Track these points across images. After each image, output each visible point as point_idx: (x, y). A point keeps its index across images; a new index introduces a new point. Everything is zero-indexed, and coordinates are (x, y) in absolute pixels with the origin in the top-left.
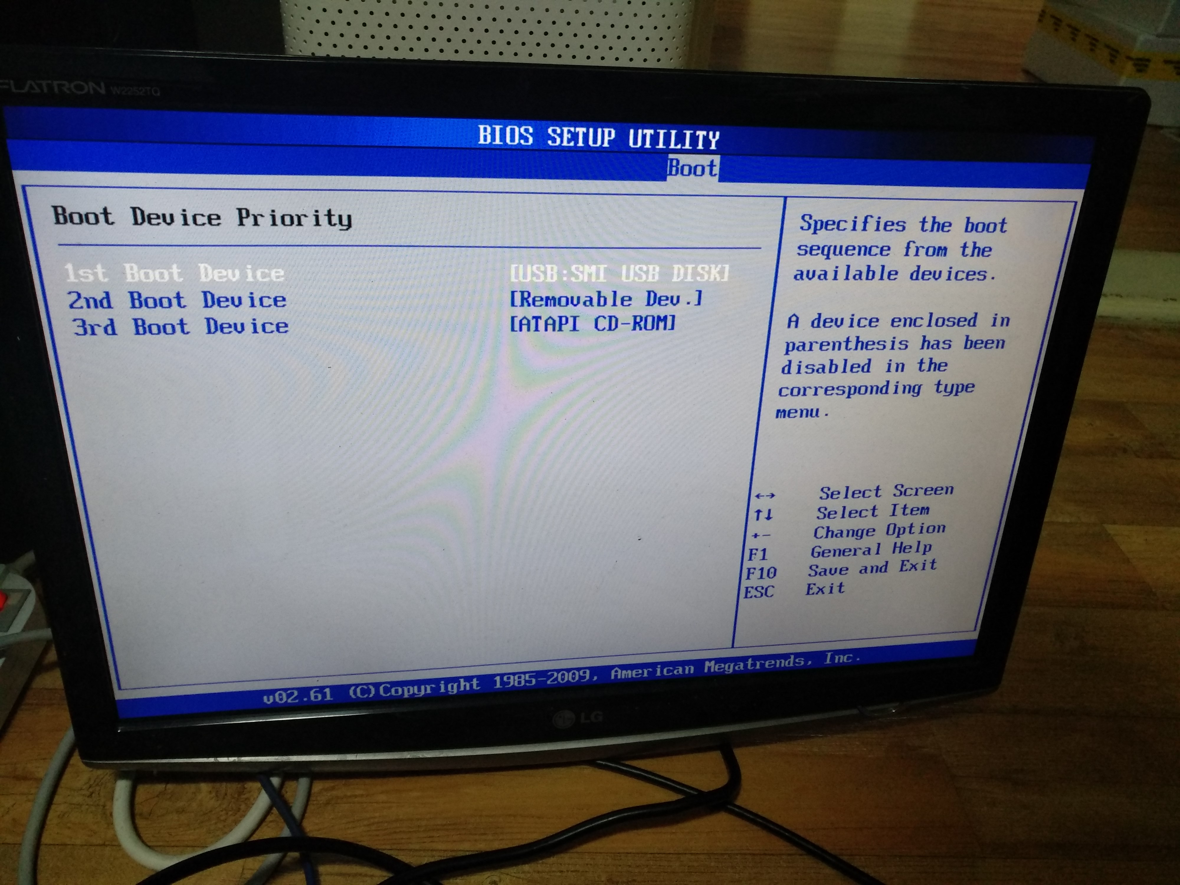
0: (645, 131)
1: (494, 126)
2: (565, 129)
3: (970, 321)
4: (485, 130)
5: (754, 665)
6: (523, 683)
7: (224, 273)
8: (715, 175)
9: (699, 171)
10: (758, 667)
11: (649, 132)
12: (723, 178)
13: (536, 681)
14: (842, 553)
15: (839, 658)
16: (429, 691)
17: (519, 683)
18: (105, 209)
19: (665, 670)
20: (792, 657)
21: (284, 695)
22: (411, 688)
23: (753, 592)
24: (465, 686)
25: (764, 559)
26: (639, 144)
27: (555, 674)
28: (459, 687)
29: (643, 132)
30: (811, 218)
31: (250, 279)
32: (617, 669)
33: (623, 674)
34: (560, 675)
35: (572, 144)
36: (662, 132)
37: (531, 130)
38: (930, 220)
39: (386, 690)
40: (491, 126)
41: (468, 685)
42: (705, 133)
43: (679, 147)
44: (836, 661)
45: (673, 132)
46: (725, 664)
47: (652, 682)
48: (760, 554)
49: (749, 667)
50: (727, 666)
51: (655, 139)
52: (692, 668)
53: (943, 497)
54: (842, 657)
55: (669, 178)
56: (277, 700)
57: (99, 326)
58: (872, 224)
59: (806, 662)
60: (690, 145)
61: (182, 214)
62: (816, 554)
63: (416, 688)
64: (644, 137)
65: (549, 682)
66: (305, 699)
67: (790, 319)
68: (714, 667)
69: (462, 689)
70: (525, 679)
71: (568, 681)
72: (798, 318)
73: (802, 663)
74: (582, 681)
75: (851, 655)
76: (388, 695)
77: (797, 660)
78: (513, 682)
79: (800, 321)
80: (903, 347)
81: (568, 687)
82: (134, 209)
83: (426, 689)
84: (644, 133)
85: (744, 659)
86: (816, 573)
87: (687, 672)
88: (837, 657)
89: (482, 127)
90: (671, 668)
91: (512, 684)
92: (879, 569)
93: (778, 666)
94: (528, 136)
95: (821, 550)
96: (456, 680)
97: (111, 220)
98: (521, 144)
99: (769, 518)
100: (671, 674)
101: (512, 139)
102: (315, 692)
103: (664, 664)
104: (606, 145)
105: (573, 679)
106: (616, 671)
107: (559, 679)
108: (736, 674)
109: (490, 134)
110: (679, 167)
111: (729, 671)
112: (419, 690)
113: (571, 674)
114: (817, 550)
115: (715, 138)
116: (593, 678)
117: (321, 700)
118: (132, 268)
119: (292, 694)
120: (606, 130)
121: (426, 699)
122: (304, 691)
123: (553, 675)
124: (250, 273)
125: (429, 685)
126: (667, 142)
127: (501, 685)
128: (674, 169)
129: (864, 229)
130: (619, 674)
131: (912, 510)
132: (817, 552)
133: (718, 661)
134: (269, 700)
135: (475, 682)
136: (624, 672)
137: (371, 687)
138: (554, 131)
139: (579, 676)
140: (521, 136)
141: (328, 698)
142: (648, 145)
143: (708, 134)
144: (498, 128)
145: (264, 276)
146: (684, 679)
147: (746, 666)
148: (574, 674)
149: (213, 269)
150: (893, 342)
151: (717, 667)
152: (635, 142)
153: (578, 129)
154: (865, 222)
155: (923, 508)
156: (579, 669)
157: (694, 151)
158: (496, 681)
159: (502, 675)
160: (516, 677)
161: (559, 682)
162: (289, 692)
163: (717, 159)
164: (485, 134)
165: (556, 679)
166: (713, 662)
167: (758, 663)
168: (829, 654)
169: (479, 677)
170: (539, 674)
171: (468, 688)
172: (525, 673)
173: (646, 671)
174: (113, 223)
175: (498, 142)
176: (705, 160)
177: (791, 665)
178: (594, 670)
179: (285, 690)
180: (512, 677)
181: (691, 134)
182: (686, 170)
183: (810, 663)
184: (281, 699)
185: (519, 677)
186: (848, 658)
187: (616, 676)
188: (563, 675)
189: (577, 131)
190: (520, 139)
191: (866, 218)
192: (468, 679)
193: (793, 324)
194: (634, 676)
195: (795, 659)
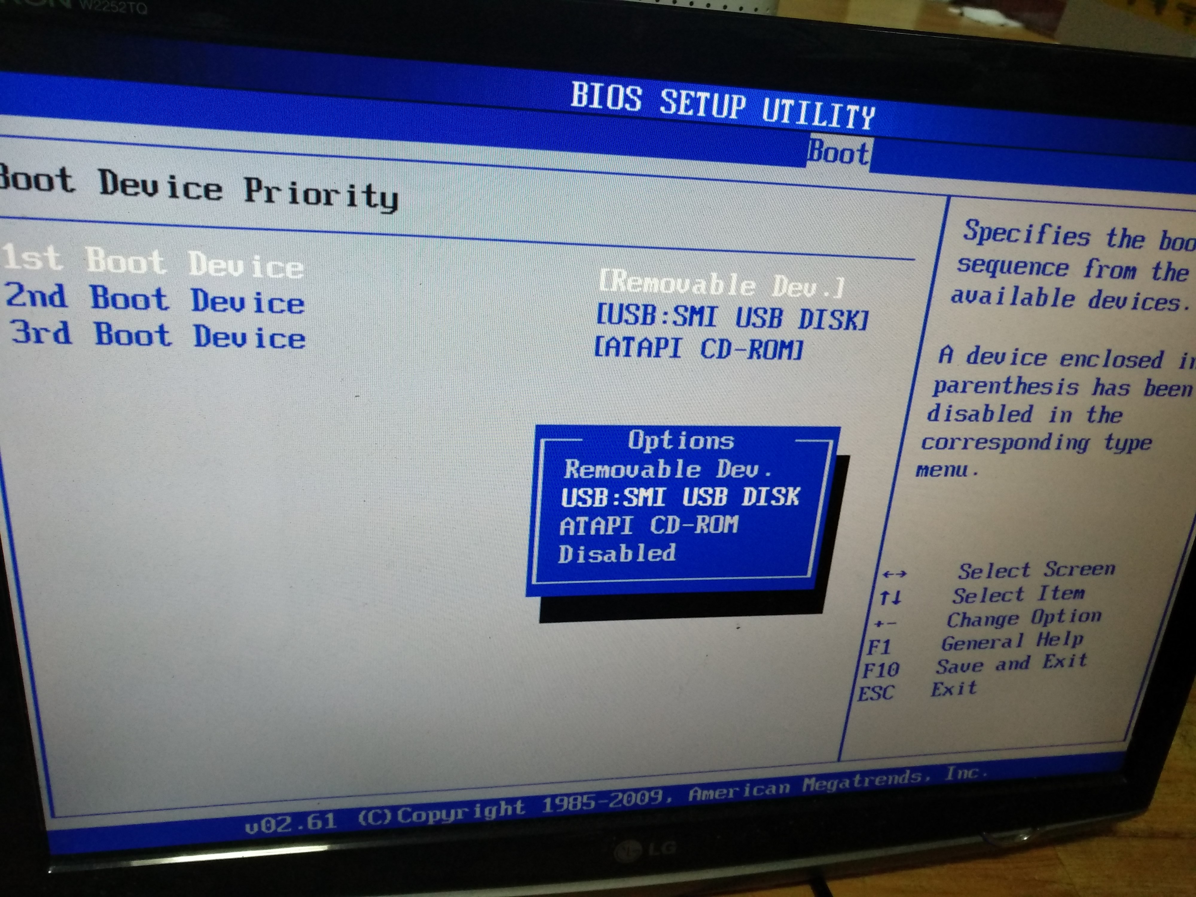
0: (784, 101)
1: (592, 84)
2: (684, 93)
3: (1154, 361)
4: (581, 88)
5: (862, 782)
6: (579, 806)
7: (223, 265)
8: (866, 163)
9: (847, 158)
10: (866, 784)
11: (788, 103)
12: (877, 167)
13: (596, 804)
14: (978, 645)
15: (963, 774)
16: (460, 816)
17: (575, 806)
18: (63, 170)
19: (755, 790)
20: (908, 772)
21: (273, 822)
22: (438, 813)
23: (870, 693)
24: (506, 810)
25: (886, 652)
26: (776, 117)
27: (620, 795)
28: (498, 811)
29: (781, 102)
30: (977, 223)
31: (258, 274)
32: (696, 788)
33: (703, 795)
34: (626, 796)
35: (691, 113)
36: (804, 104)
37: (640, 92)
38: (1119, 233)
39: (407, 815)
40: (588, 83)
41: (510, 809)
42: (857, 108)
43: (824, 124)
44: (959, 777)
45: (819, 105)
46: (827, 782)
47: (739, 802)
48: (882, 646)
49: (856, 785)
50: (829, 783)
51: (795, 111)
52: (788, 786)
53: (1101, 579)
54: (966, 771)
55: (809, 163)
56: (264, 829)
57: (46, 330)
58: (1050, 235)
59: (923, 778)
60: (838, 123)
61: (170, 182)
62: (947, 647)
63: (444, 812)
64: (782, 108)
65: (611, 805)
66: (301, 828)
67: (943, 351)
68: (814, 785)
69: (502, 813)
70: (582, 802)
71: (636, 804)
72: (952, 351)
73: (919, 779)
74: (653, 803)
75: (977, 770)
76: (409, 821)
77: (913, 776)
78: (567, 804)
79: (954, 354)
80: (1072, 391)
81: (635, 810)
82: (103, 172)
83: (456, 813)
84: (782, 104)
85: (850, 775)
86: (945, 669)
87: (781, 791)
88: (960, 772)
89: (576, 84)
90: (763, 787)
91: (565, 807)
92: (1018, 665)
93: (890, 783)
94: (636, 99)
95: (953, 642)
96: (495, 802)
97: (70, 186)
98: (626, 109)
99: (896, 602)
100: (762, 794)
101: (615, 102)
102: (314, 818)
103: (754, 783)
104: (733, 116)
105: (642, 801)
106: (696, 792)
107: (625, 802)
108: (840, 794)
109: (587, 94)
110: (823, 150)
111: (831, 790)
112: (448, 815)
113: (639, 795)
114: (950, 641)
115: (869, 114)
116: (667, 800)
117: (321, 828)
118: (96, 253)
119: (284, 820)
120: (735, 97)
121: (457, 825)
122: (300, 817)
123: (617, 796)
124: (257, 265)
125: (460, 807)
126: (810, 117)
127: (551, 808)
128: (816, 153)
129: (1040, 241)
130: (699, 795)
131: (1064, 593)
132: (948, 644)
133: (820, 777)
134: (252, 828)
135: (519, 805)
136: (705, 792)
137: (386, 811)
138: (669, 95)
139: (650, 797)
140: (627, 99)
141: (331, 825)
142: (786, 120)
143: (861, 110)
144: (597, 86)
145: (277, 270)
146: (778, 799)
147: (852, 783)
148: (643, 795)
149: (208, 259)
150: (1061, 385)
151: (818, 784)
152: (770, 115)
153: (699, 94)
154: (1042, 233)
155: (1077, 591)
156: (649, 789)
157: (843, 131)
158: (545, 803)
159: (553, 797)
160: (571, 799)
161: (624, 806)
162: (280, 818)
163: (870, 142)
164: (580, 93)
165: (621, 801)
166: (814, 779)
167: (867, 780)
168: (951, 769)
169: (524, 799)
170: (600, 795)
171: (510, 812)
172: (582, 794)
173: (731, 791)
174: (72, 190)
175: (596, 105)
176: (855, 143)
177: (906, 781)
178: (667, 790)
179: (275, 816)
180: (566, 799)
181: (840, 108)
182: (831, 155)
183: (928, 779)
184: (269, 828)
185: (575, 800)
186: (974, 773)
187: (695, 797)
188: (630, 796)
189: (698, 96)
190: (625, 103)
191: (1043, 227)
192: (511, 801)
193: (946, 358)
194: (717, 796)
195: (911, 774)
